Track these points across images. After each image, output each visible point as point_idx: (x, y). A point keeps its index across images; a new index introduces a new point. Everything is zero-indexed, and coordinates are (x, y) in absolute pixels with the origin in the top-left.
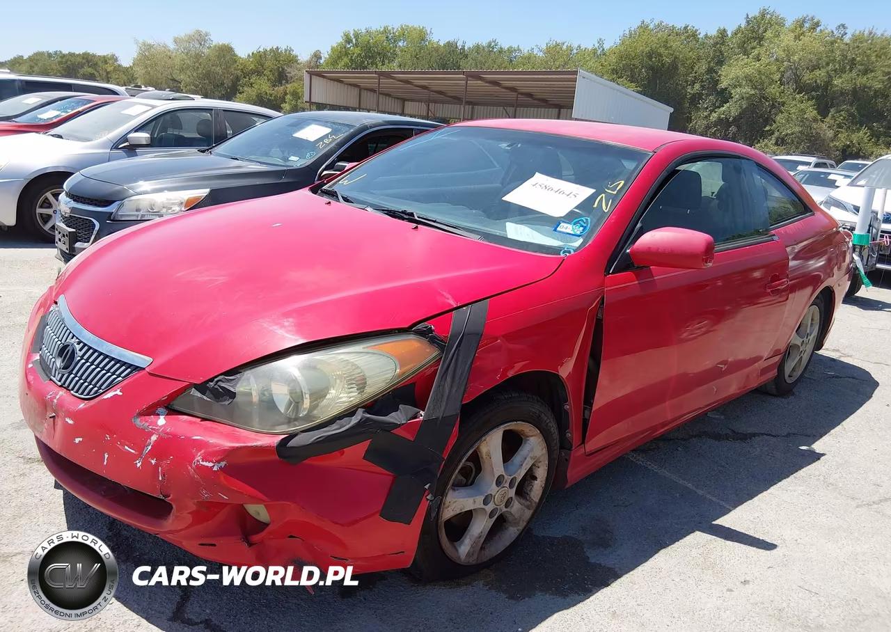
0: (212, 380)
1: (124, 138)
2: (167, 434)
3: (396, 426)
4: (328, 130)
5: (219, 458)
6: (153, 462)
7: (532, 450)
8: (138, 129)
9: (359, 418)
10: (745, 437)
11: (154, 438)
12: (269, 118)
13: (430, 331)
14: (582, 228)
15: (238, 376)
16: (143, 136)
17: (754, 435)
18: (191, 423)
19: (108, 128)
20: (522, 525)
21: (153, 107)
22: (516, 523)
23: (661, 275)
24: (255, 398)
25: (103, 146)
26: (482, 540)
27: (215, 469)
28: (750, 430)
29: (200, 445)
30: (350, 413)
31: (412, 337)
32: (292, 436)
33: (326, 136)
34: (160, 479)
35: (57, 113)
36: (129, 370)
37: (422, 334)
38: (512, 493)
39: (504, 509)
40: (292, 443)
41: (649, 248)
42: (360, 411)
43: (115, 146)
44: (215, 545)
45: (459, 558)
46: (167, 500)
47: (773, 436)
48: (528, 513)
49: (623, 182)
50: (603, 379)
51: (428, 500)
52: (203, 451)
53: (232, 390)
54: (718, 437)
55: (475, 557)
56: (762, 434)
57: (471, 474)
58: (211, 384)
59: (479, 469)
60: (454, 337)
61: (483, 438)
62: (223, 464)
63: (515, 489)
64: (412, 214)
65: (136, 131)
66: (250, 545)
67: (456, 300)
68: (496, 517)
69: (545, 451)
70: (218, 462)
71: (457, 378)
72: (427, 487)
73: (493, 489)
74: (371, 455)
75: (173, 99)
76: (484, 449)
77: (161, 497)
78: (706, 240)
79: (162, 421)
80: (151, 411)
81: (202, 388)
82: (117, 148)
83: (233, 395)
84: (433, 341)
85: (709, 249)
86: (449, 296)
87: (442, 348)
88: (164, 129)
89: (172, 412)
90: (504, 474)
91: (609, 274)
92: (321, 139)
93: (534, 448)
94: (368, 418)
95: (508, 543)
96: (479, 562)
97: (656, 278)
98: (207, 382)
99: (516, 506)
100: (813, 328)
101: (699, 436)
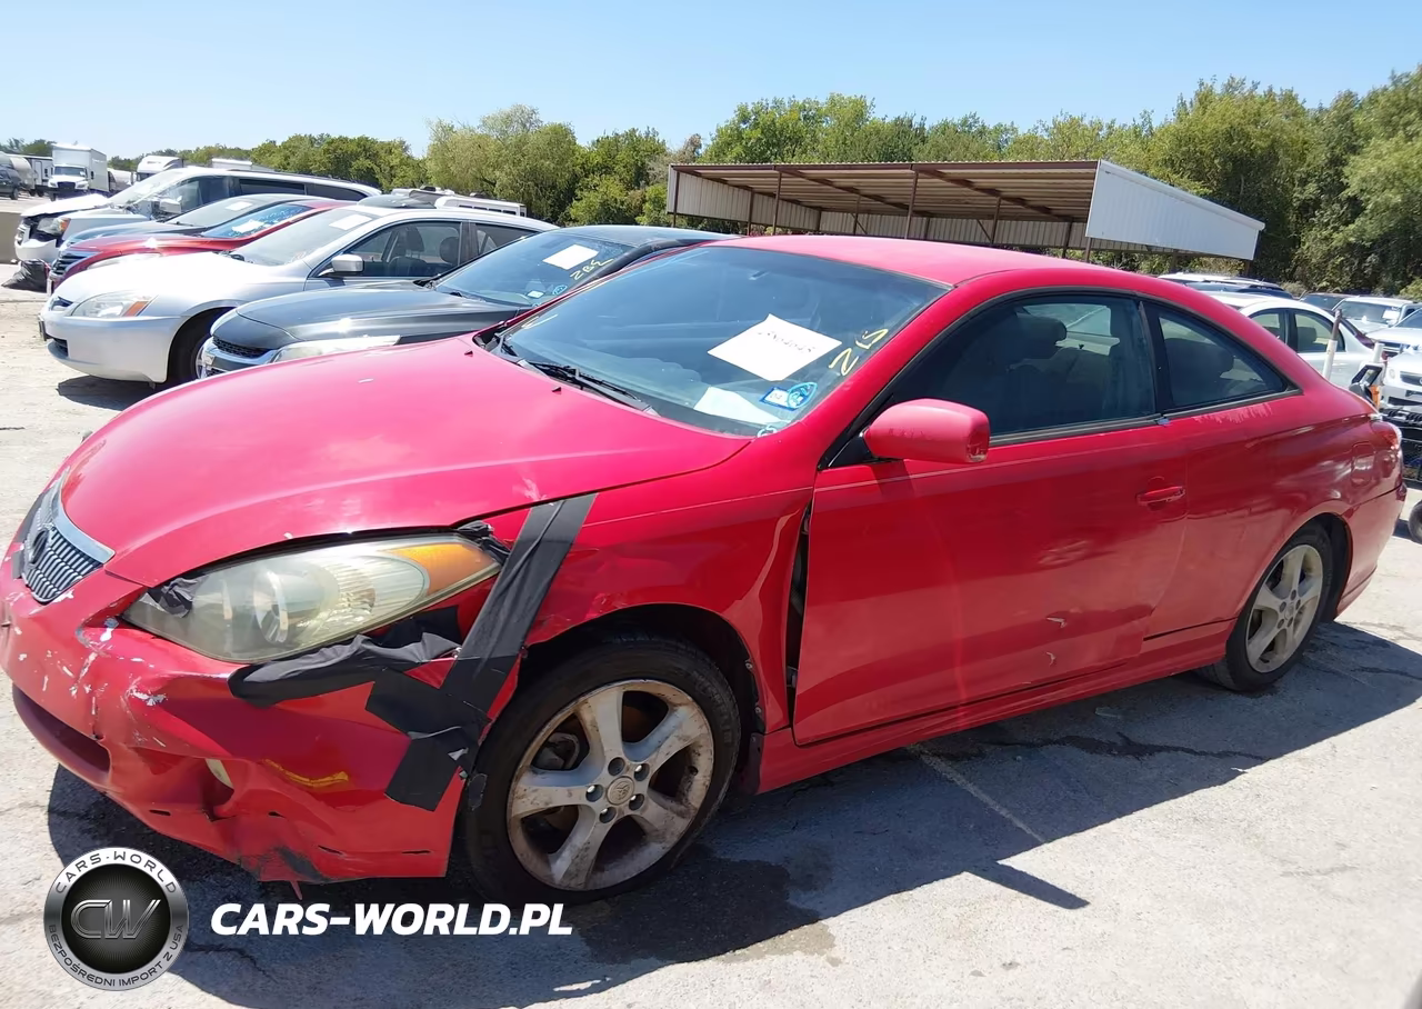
0: (167, 583)
1: (327, 263)
2: (107, 652)
3: (412, 665)
4: (594, 253)
5: (157, 688)
6: (88, 689)
7: (679, 726)
8: (349, 250)
9: (355, 649)
10: (1139, 750)
11: (92, 657)
12: (533, 232)
13: (485, 532)
14: (801, 398)
15: (200, 579)
16: (353, 260)
17: (1160, 749)
18: (139, 640)
19: (308, 248)
20: (672, 840)
21: (374, 218)
22: (660, 837)
23: (918, 474)
24: (228, 615)
25: (297, 273)
26: (593, 854)
27: (150, 703)
28: (1159, 742)
29: (138, 670)
30: (346, 640)
31: (456, 539)
32: (253, 668)
33: (587, 263)
34: (93, 713)
35: (260, 224)
36: (91, 566)
37: (470, 536)
38: (642, 787)
39: (628, 812)
40: (254, 677)
41: (891, 430)
42: (360, 638)
43: (314, 274)
44: (168, 814)
45: (551, 877)
46: (99, 742)
47: (1196, 753)
48: (681, 825)
49: (886, 331)
50: (811, 628)
51: (462, 778)
52: (139, 679)
53: (188, 598)
54: (1093, 747)
55: (582, 879)
56: (1176, 749)
57: (572, 751)
58: (167, 588)
59: (585, 746)
60: (524, 544)
61: (582, 699)
62: (161, 697)
63: (647, 781)
64: (573, 372)
65: (345, 253)
66: (214, 817)
67: (542, 491)
68: (613, 821)
69: (706, 730)
70: (155, 694)
71: (521, 605)
72: (456, 755)
73: (605, 778)
74: (375, 703)
75: (405, 207)
76: (587, 717)
77: (93, 737)
78: (973, 420)
79: (107, 635)
80: (97, 622)
81: (155, 593)
82: (316, 276)
83: (188, 605)
84: (486, 546)
85: (978, 436)
86: (534, 486)
87: (502, 559)
88: (400, 251)
89: (124, 623)
90: (623, 756)
91: (827, 468)
92: (580, 267)
93: (685, 725)
94: (368, 650)
95: (644, 868)
96: (590, 887)
97: (911, 477)
98: (161, 585)
99: (653, 812)
100: (1306, 583)
101: (1061, 742)
